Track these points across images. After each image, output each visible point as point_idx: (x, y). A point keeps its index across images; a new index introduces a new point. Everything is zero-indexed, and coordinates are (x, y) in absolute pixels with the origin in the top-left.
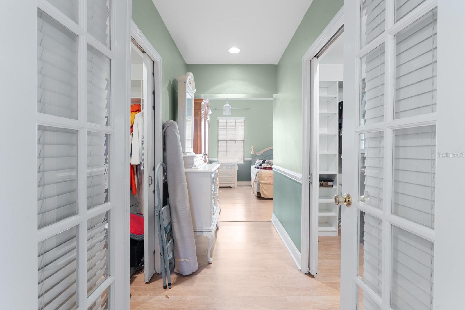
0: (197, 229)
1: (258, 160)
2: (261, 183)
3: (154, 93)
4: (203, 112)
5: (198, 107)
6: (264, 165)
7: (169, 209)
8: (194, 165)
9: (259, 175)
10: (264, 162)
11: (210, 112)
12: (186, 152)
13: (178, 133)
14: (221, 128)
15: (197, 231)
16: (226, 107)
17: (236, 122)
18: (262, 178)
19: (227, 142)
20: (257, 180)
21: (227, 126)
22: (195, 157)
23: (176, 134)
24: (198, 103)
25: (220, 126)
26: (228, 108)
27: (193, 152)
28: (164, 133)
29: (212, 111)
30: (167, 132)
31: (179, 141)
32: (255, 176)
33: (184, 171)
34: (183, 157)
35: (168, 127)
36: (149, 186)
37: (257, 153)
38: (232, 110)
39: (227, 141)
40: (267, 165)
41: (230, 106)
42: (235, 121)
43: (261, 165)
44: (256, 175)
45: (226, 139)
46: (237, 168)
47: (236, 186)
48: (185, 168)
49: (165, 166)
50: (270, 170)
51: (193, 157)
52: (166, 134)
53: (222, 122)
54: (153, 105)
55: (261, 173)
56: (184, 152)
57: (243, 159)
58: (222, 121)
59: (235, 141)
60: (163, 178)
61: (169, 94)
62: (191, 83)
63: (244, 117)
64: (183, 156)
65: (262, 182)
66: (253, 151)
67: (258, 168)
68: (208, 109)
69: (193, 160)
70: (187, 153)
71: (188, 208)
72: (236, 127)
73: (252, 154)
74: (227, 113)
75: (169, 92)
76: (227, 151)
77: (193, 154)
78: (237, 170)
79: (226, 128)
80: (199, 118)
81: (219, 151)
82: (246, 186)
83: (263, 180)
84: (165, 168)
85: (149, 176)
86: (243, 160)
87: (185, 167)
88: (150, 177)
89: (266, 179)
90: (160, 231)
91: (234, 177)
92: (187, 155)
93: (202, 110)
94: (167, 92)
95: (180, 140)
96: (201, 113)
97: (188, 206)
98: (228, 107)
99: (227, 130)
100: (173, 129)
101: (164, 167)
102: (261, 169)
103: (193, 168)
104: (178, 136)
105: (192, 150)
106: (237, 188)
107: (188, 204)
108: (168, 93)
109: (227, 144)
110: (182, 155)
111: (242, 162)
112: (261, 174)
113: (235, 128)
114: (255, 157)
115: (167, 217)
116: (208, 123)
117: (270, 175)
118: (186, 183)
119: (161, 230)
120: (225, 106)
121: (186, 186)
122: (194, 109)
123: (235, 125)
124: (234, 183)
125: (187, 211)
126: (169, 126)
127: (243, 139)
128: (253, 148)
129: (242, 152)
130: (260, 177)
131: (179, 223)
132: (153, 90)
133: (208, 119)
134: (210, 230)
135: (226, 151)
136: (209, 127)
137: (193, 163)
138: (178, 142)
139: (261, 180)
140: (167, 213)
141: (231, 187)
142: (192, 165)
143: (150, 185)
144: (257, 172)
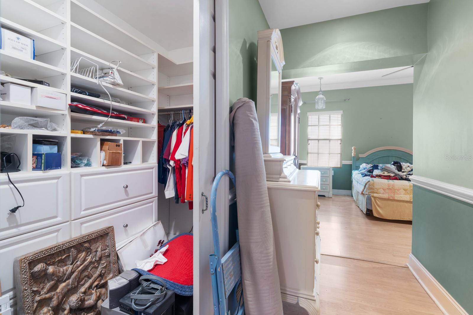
0: (288, 289)
1: (364, 164)
2: (373, 197)
3: (214, 50)
4: (292, 100)
5: (286, 93)
6: (376, 172)
7: (238, 255)
8: (282, 175)
9: (370, 185)
10: (376, 167)
11: (301, 103)
12: (269, 152)
13: (255, 119)
14: (311, 126)
15: (288, 293)
16: (319, 99)
17: (331, 117)
18: (376, 190)
19: (318, 142)
20: (366, 191)
21: (319, 123)
22: (284, 161)
23: (252, 121)
24: (286, 88)
25: (310, 123)
26: (321, 101)
27: (280, 153)
28: (231, 120)
29: (303, 102)
30: (236, 118)
31: (257, 133)
32: (363, 187)
33: (266, 184)
34: (265, 161)
35: (238, 108)
36: (203, 213)
37: (360, 155)
38: (326, 103)
39: (318, 140)
40: (383, 172)
41: (324, 97)
42: (329, 116)
43: (371, 171)
44: (364, 185)
45: (317, 138)
46: (332, 173)
47: (331, 195)
48: (268, 180)
49: (233, 177)
50: (388, 179)
51: (281, 161)
52: (235, 122)
53: (312, 118)
54: (213, 71)
55: (373, 183)
56: (266, 152)
57: (340, 162)
58: (312, 116)
59: (329, 140)
60: (230, 197)
61: (243, 60)
62: (278, 49)
63: (342, 111)
64: (263, 159)
65: (375, 195)
66: (354, 152)
67: (366, 175)
68: (299, 98)
69: (281, 166)
70: (271, 155)
71: (272, 257)
72: (331, 123)
73: (353, 156)
74: (321, 105)
75: (243, 57)
76: (319, 152)
77: (280, 156)
78: (333, 176)
79: (318, 125)
80: (287, 107)
81: (309, 152)
82: (345, 196)
83: (376, 193)
84: (233, 180)
85: (202, 195)
86: (340, 164)
87: (267, 178)
88: (205, 198)
89: (381, 192)
90: (217, 305)
91: (328, 184)
92: (271, 157)
93: (292, 96)
94: (241, 56)
95: (259, 131)
96: (290, 101)
97: (272, 253)
98: (322, 99)
99: (319, 128)
100: (247, 112)
101: (231, 178)
102: (372, 177)
103: (281, 179)
104: (255, 125)
105: (278, 149)
106: (333, 198)
107: (272, 249)
108: (241, 58)
109: (318, 144)
110: (263, 157)
111: (339, 166)
112: (373, 185)
113: (329, 125)
114: (358, 160)
115: (232, 273)
116: (298, 117)
117: (389, 186)
118: (269, 209)
119: (219, 304)
120: (317, 97)
121: (269, 214)
122: (282, 96)
123: (330, 121)
124: (328, 191)
125: (270, 262)
126: (240, 107)
127: (340, 138)
128: (355, 149)
129: (340, 153)
130: (371, 189)
131: (255, 283)
132: (214, 45)
133: (299, 111)
134: (313, 298)
135: (317, 152)
136: (299, 123)
137: (280, 172)
138: (255, 135)
139: (374, 193)
140: (233, 264)
141: (324, 196)
142: (280, 175)
143: (205, 211)
144: (367, 181)
